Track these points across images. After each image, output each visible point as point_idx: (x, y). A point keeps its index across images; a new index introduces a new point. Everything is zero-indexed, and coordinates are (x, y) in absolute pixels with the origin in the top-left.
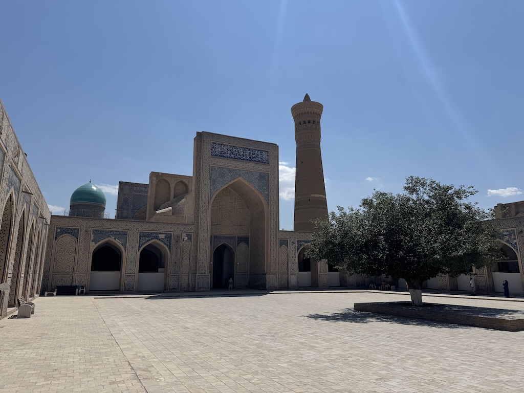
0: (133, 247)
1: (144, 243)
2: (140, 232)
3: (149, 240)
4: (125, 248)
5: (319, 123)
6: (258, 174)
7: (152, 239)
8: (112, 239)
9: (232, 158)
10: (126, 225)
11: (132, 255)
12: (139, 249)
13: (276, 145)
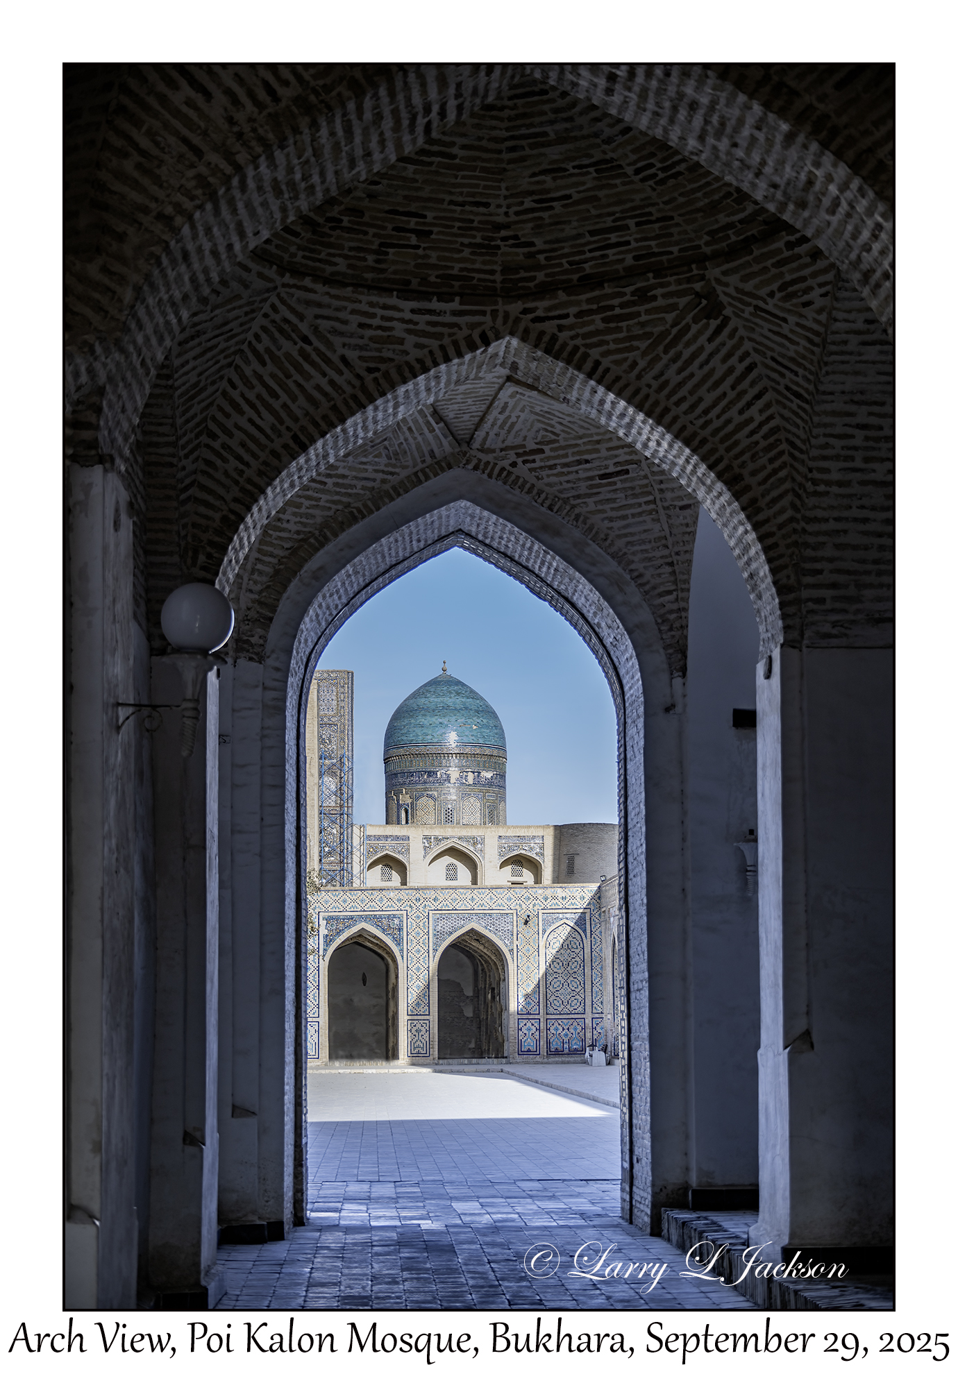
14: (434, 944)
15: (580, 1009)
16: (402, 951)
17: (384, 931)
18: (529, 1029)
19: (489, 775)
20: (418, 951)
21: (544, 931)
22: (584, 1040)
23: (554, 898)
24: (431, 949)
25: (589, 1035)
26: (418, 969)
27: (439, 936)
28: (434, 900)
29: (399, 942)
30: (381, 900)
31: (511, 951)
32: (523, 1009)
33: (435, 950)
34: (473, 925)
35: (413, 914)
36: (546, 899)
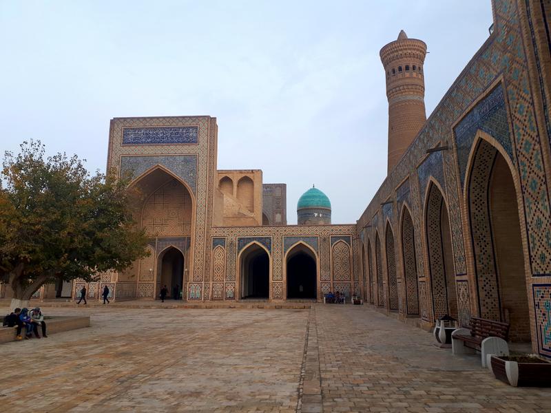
5: (421, 69)
6: (182, 158)
9: (148, 143)
13: (208, 117)
14: (284, 250)
15: (348, 279)
16: (271, 253)
17: (263, 244)
18: (326, 287)
20: (278, 253)
21: (332, 244)
22: (350, 293)
23: (336, 230)
24: (283, 252)
25: (353, 290)
26: (277, 260)
27: (287, 246)
28: (285, 231)
29: (269, 249)
30: (262, 231)
31: (318, 253)
32: (323, 278)
33: (285, 252)
34: (301, 242)
35: (276, 237)
36: (332, 230)
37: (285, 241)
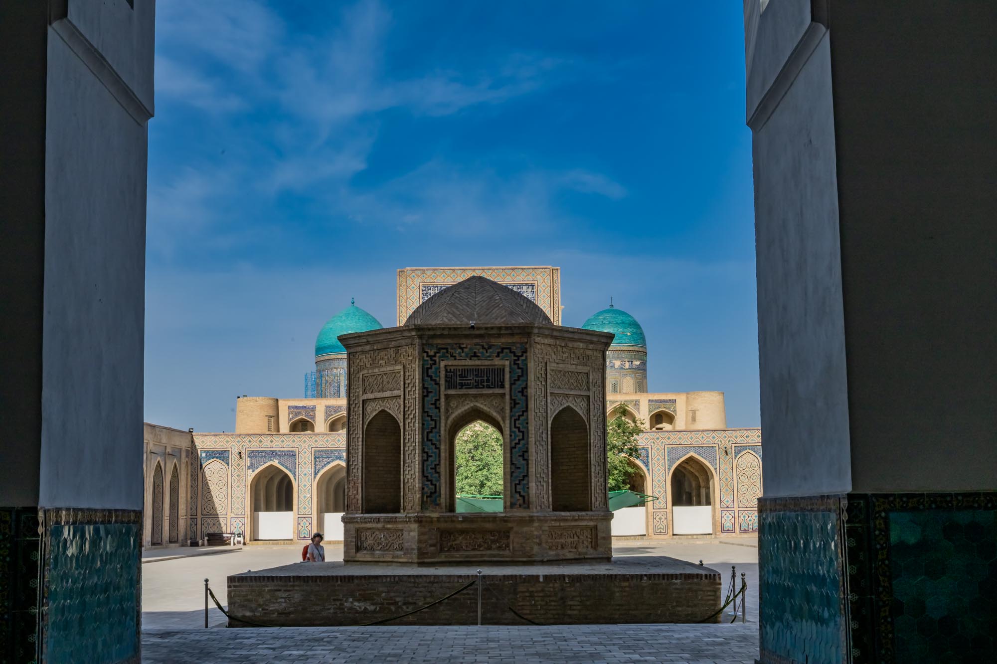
0: (305, 475)
1: (323, 467)
2: (315, 451)
3: (329, 463)
4: (295, 476)
7: (333, 461)
8: (275, 463)
10: (294, 441)
11: (305, 486)
12: (315, 477)
14: (668, 465)
16: (648, 470)
17: (637, 458)
18: (728, 517)
19: (638, 363)
20: (659, 470)
21: (736, 456)
23: (741, 436)
24: (667, 468)
26: (659, 480)
27: (671, 462)
28: (668, 439)
29: (647, 465)
31: (716, 469)
32: (724, 505)
33: (669, 469)
34: (692, 454)
35: (655, 447)
36: (736, 437)
37: (669, 452)
